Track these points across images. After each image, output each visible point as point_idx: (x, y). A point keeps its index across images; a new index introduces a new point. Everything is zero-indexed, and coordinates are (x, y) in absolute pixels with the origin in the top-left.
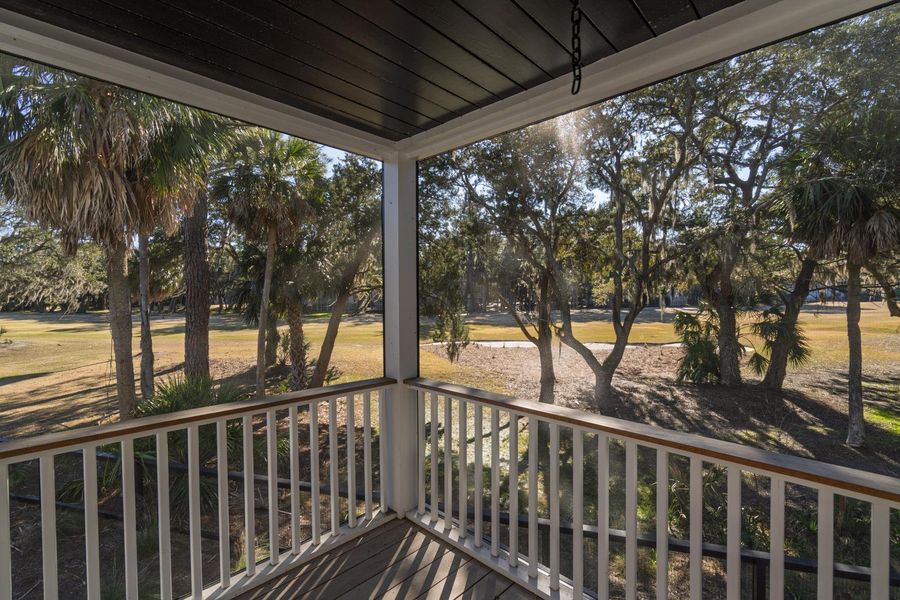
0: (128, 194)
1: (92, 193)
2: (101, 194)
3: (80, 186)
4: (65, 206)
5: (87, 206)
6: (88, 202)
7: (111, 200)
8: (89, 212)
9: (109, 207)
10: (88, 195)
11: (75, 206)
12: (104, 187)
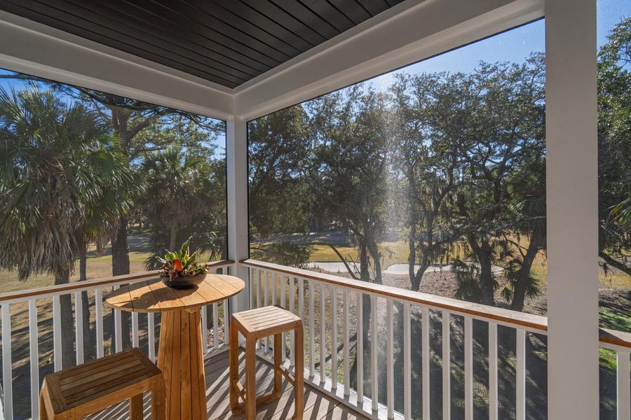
0: (71, 241)
1: (45, 244)
2: (51, 245)
3: (36, 240)
4: (26, 256)
5: (42, 254)
6: (43, 250)
7: (58, 246)
8: (43, 259)
9: (58, 252)
10: (42, 246)
11: (33, 254)
12: (54, 240)
